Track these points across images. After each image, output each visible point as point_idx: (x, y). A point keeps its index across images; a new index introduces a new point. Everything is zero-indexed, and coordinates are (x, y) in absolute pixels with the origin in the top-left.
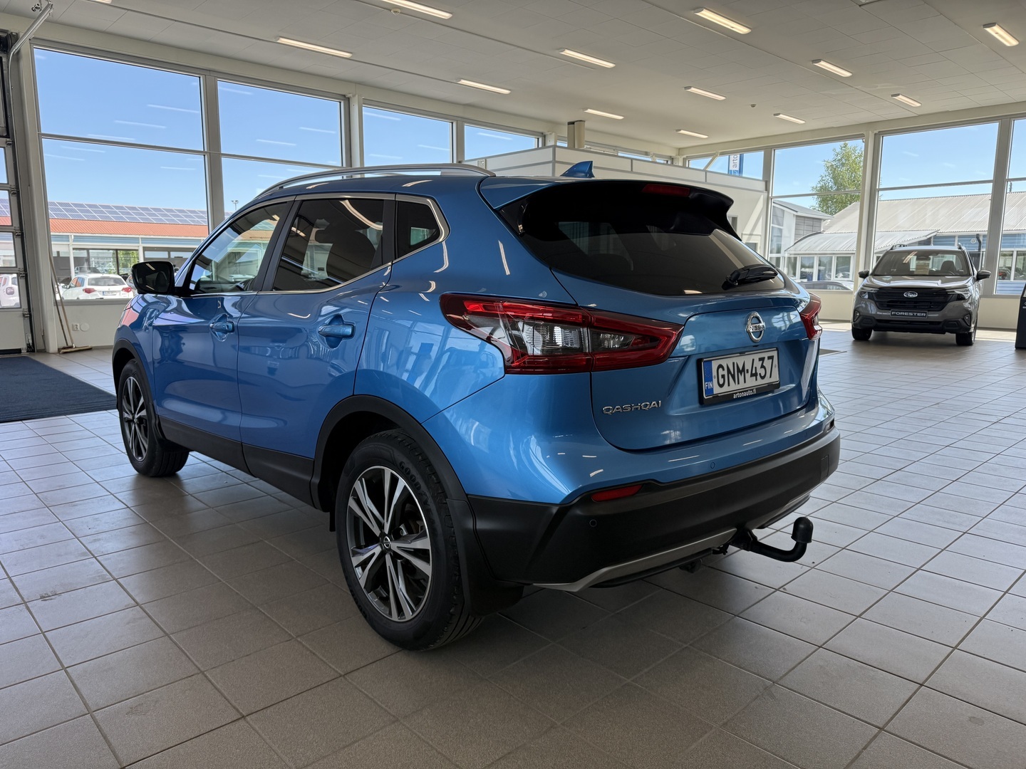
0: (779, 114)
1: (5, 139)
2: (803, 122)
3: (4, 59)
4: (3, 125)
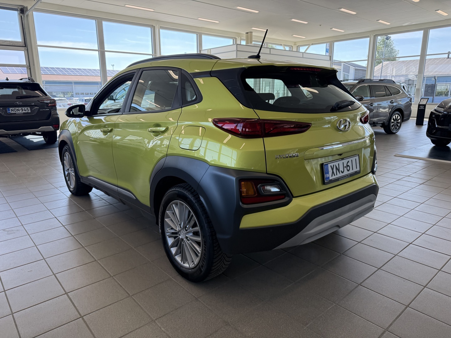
0: (332, 28)
1: (24, 48)
2: (343, 31)
3: (22, 17)
4: (24, 42)
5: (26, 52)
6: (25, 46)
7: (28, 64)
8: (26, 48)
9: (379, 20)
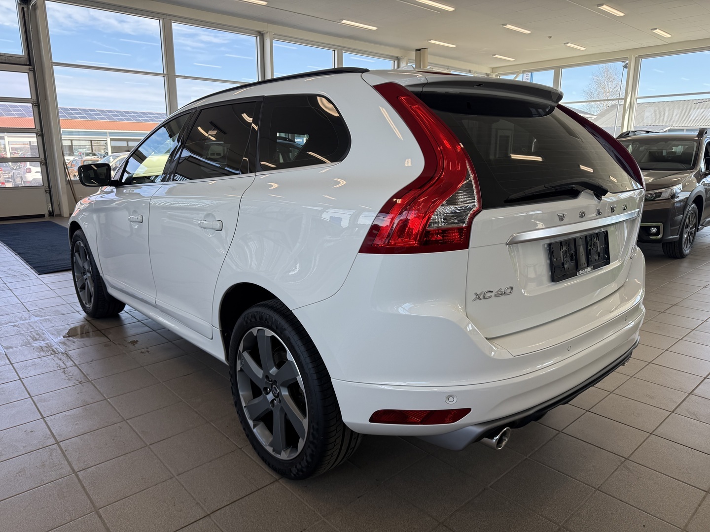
0: (568, 43)
1: (28, 67)
2: (584, 49)
3: (25, 9)
4: (27, 56)
5: (31, 73)
6: (30, 65)
7: (35, 98)
8: (30, 67)
9: (656, 29)
